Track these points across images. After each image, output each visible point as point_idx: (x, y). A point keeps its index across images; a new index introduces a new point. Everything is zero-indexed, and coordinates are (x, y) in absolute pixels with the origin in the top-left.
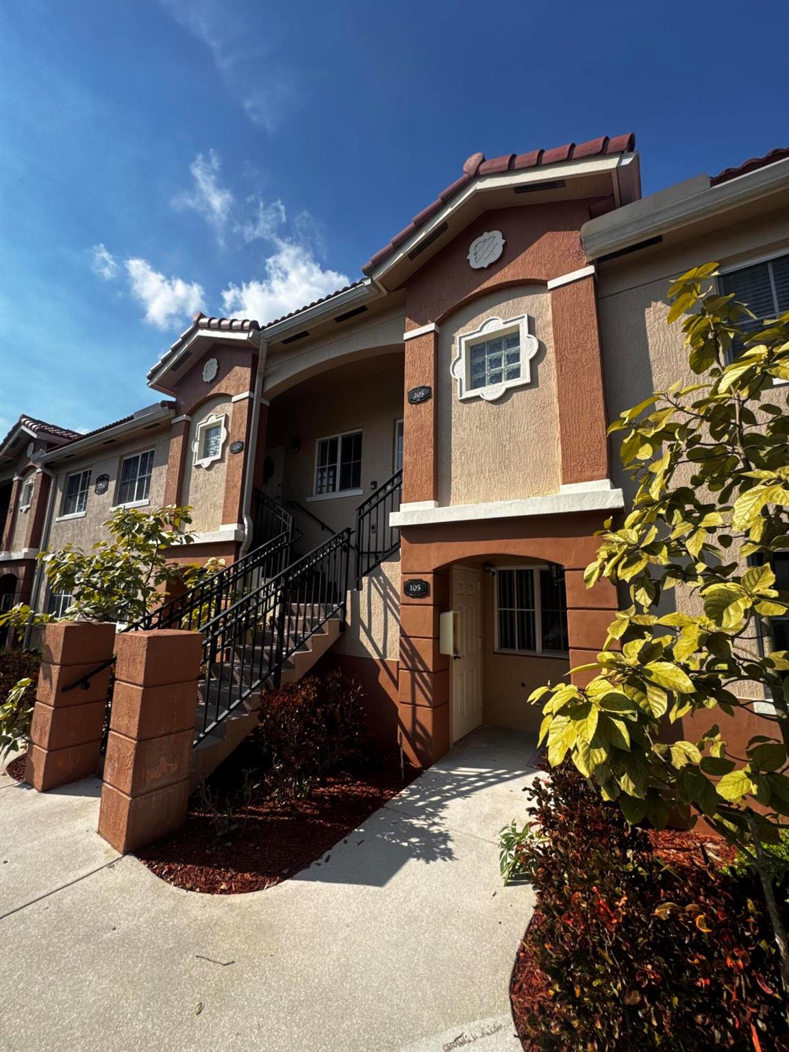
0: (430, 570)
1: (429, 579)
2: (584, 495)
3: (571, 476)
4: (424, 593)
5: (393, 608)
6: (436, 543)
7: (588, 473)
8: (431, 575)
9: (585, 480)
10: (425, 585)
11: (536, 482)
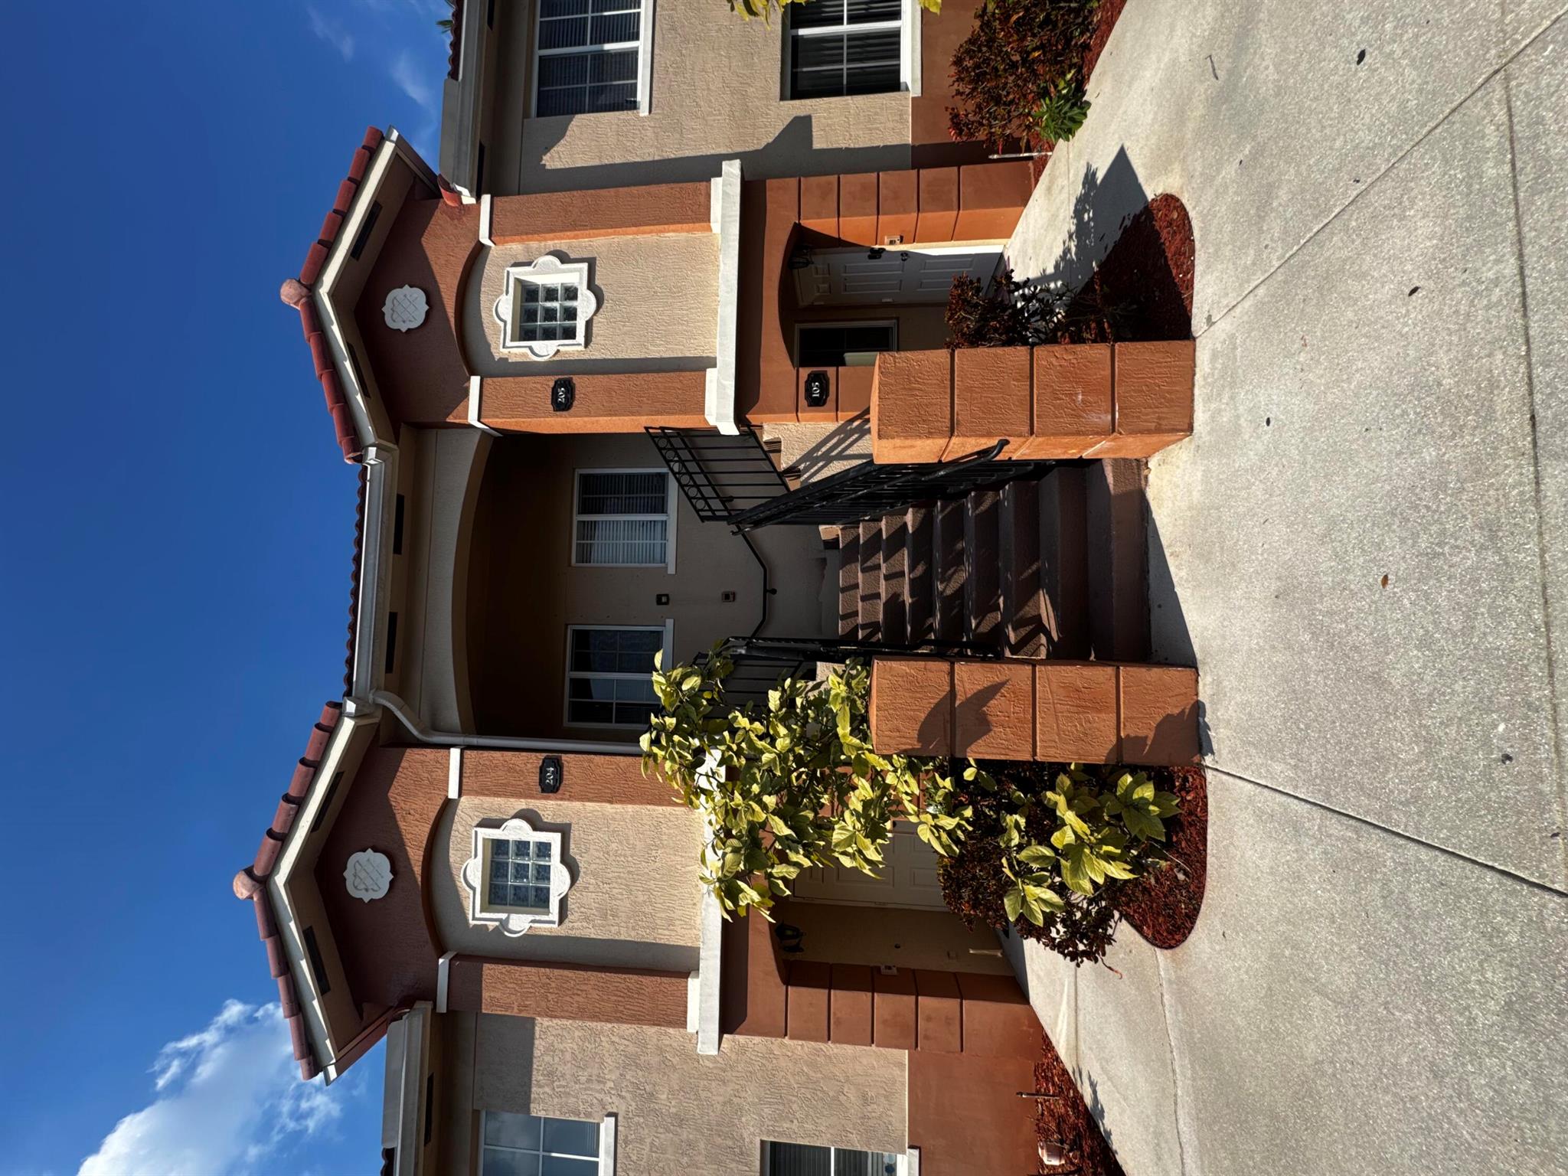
0: (794, 372)
1: (805, 372)
2: (724, 193)
3: (701, 215)
4: (822, 379)
5: (843, 446)
6: (762, 364)
7: (702, 199)
8: (801, 369)
9: (709, 201)
10: (812, 378)
11: (702, 259)
